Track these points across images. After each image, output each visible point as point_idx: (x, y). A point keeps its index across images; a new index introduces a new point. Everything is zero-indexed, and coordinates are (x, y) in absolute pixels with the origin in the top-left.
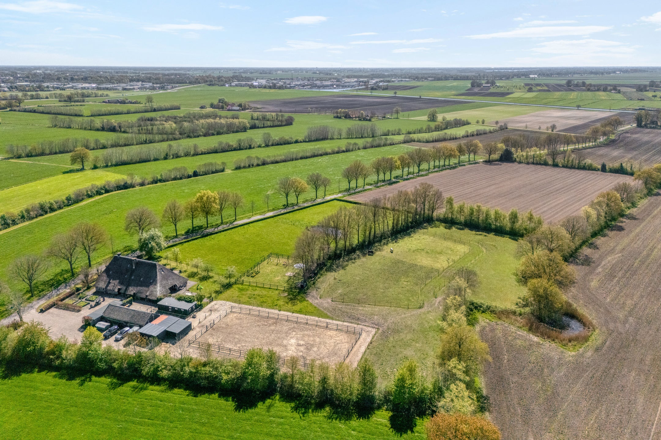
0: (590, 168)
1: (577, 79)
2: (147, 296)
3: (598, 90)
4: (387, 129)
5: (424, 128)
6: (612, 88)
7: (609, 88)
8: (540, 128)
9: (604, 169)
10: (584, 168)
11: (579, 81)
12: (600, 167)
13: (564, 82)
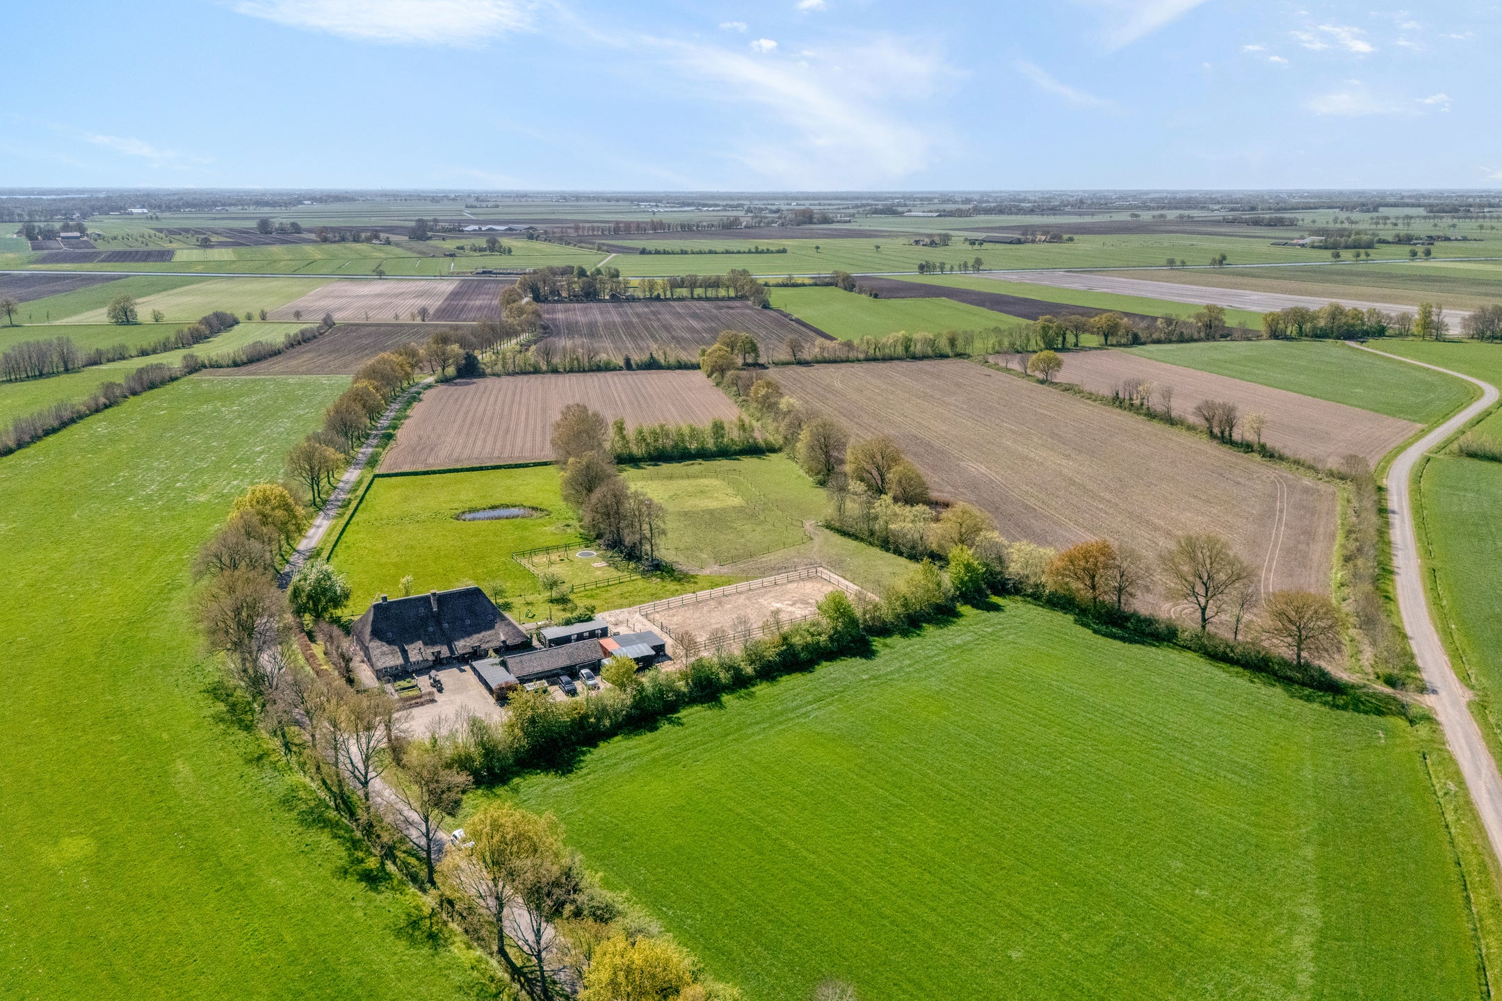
0: (607, 368)
1: (280, 218)
2: (504, 642)
3: (343, 239)
4: (94, 349)
5: (173, 339)
6: (369, 234)
7: (363, 235)
8: (397, 317)
9: (628, 366)
10: (599, 369)
11: (284, 221)
12: (622, 363)
13: (253, 224)
